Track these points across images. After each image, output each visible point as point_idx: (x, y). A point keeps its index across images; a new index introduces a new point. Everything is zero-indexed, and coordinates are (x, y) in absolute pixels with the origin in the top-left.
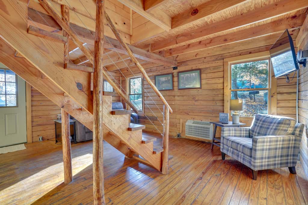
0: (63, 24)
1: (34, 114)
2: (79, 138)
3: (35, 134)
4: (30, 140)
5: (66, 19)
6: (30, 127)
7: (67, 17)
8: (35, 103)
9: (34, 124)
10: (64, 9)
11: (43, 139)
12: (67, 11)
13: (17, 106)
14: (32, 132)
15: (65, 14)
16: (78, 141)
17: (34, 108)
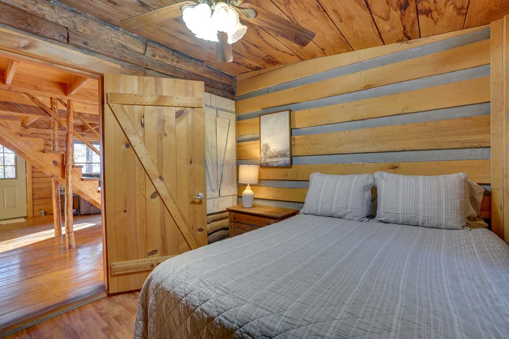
0: (51, 113)
1: (35, 186)
2: (83, 210)
3: (36, 208)
4: (30, 214)
5: (54, 108)
6: (31, 201)
7: (55, 107)
8: (35, 175)
9: (35, 197)
10: (53, 100)
11: (45, 213)
12: (55, 101)
13: (16, 178)
14: (33, 206)
15: (53, 104)
16: (82, 213)
17: (35, 180)
